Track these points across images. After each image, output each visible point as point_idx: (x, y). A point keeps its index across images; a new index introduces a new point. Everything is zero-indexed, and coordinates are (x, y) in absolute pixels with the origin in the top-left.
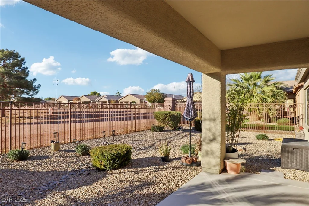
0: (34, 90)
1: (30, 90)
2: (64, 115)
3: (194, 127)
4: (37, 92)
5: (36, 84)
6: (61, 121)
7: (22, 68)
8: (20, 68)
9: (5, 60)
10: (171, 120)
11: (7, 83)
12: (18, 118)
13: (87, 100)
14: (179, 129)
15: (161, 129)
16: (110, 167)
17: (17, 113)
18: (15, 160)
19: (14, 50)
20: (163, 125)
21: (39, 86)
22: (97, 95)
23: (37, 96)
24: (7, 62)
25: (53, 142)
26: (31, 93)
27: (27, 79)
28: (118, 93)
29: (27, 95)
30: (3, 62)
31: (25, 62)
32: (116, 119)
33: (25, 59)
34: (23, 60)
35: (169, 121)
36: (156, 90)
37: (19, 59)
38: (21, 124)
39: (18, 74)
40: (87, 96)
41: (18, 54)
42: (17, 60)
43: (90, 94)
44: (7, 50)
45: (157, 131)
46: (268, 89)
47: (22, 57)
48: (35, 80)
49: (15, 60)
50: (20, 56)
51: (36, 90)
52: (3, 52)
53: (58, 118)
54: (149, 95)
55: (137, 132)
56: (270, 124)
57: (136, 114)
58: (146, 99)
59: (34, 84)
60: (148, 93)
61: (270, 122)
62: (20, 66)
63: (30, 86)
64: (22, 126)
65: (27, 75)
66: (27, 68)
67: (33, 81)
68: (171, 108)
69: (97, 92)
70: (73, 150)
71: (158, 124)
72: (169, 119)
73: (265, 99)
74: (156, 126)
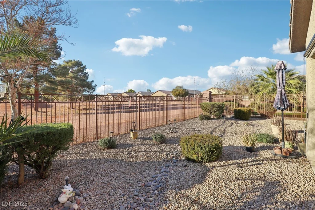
0: (92, 89)
1: (90, 89)
2: (112, 107)
3: (233, 115)
4: (94, 90)
5: (93, 84)
6: (115, 112)
7: (84, 73)
8: (82, 73)
9: (73, 68)
10: (218, 110)
11: (75, 84)
12: (82, 109)
13: (126, 95)
14: (223, 118)
15: (208, 118)
16: (207, 160)
17: (80, 106)
18: (105, 148)
19: (79, 60)
20: (208, 114)
21: (96, 86)
22: (133, 92)
23: (95, 93)
24: (74, 69)
25: (132, 130)
26: (90, 91)
27: (88, 81)
28: (149, 90)
29: (88, 93)
30: (71, 69)
31: (86, 69)
32: (154, 109)
33: (86, 66)
34: (85, 67)
35: (215, 111)
36: (180, 87)
37: (82, 66)
38: (88, 114)
39: (82, 78)
40: (126, 93)
41: (81, 62)
42: (80, 67)
43: (127, 91)
44: (74, 60)
45: (205, 120)
46: (294, 82)
47: (84, 65)
48: (93, 81)
49: (80, 68)
50: (83, 65)
51: (93, 89)
52: (71, 62)
53: (109, 109)
54: (174, 91)
55: (186, 120)
56: (291, 112)
57: (166, 105)
58: (171, 94)
59: (92, 85)
60: (173, 89)
61: (291, 111)
62: (82, 71)
63: (90, 86)
64: (88, 116)
65: (87, 78)
66: (87, 73)
67: (91, 82)
68: (208, 100)
69: (133, 90)
70: (147, 138)
71: (205, 113)
72: (215, 109)
73: (290, 91)
74: (204, 116)
